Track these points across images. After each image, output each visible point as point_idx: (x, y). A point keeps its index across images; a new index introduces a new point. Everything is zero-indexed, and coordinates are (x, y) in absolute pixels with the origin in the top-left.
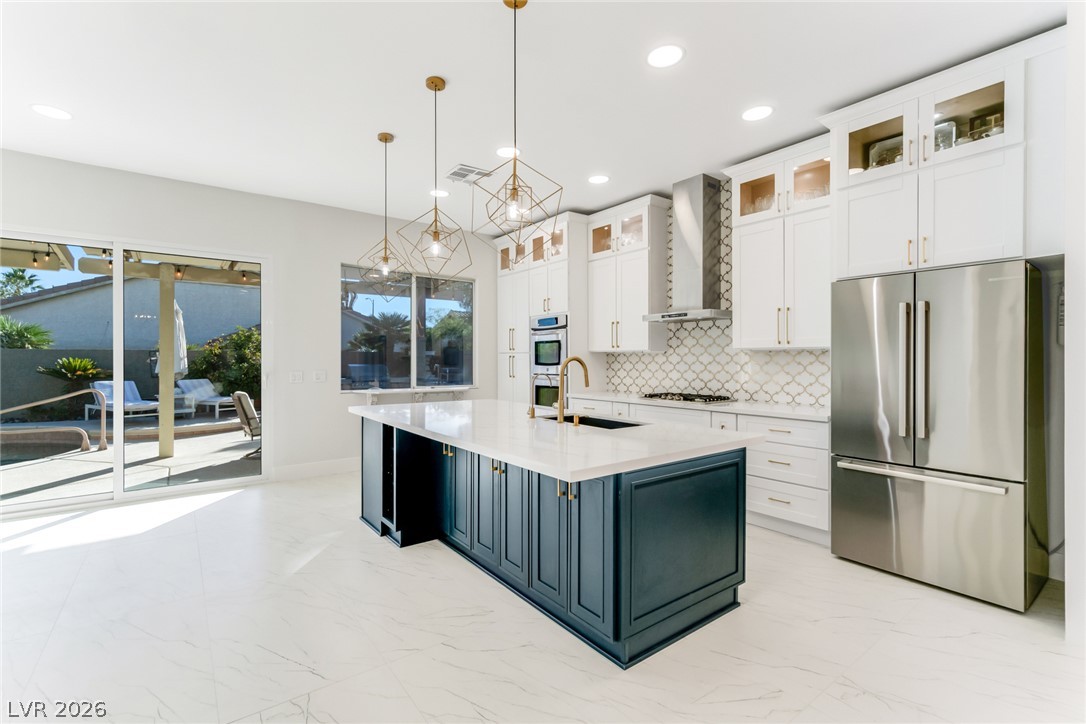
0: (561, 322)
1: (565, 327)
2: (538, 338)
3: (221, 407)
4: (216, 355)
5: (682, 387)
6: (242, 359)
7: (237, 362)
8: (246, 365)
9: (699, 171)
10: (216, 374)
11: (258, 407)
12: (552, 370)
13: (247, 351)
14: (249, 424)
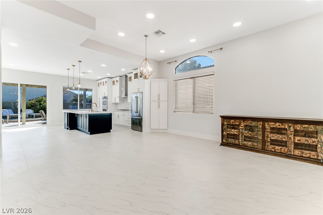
0: (106, 98)
1: (107, 98)
2: (103, 100)
3: (35, 115)
4: (33, 103)
5: (122, 109)
6: (40, 104)
7: (39, 105)
8: (42, 106)
9: (125, 74)
10: (34, 108)
11: (46, 113)
12: (105, 106)
13: (42, 102)
14: (43, 117)
